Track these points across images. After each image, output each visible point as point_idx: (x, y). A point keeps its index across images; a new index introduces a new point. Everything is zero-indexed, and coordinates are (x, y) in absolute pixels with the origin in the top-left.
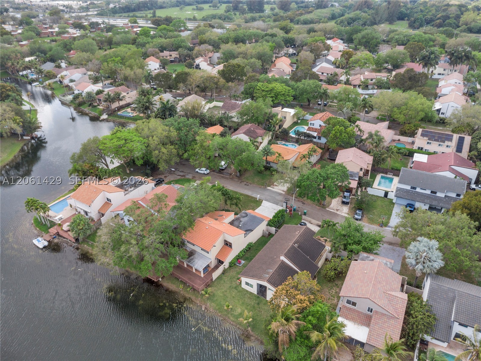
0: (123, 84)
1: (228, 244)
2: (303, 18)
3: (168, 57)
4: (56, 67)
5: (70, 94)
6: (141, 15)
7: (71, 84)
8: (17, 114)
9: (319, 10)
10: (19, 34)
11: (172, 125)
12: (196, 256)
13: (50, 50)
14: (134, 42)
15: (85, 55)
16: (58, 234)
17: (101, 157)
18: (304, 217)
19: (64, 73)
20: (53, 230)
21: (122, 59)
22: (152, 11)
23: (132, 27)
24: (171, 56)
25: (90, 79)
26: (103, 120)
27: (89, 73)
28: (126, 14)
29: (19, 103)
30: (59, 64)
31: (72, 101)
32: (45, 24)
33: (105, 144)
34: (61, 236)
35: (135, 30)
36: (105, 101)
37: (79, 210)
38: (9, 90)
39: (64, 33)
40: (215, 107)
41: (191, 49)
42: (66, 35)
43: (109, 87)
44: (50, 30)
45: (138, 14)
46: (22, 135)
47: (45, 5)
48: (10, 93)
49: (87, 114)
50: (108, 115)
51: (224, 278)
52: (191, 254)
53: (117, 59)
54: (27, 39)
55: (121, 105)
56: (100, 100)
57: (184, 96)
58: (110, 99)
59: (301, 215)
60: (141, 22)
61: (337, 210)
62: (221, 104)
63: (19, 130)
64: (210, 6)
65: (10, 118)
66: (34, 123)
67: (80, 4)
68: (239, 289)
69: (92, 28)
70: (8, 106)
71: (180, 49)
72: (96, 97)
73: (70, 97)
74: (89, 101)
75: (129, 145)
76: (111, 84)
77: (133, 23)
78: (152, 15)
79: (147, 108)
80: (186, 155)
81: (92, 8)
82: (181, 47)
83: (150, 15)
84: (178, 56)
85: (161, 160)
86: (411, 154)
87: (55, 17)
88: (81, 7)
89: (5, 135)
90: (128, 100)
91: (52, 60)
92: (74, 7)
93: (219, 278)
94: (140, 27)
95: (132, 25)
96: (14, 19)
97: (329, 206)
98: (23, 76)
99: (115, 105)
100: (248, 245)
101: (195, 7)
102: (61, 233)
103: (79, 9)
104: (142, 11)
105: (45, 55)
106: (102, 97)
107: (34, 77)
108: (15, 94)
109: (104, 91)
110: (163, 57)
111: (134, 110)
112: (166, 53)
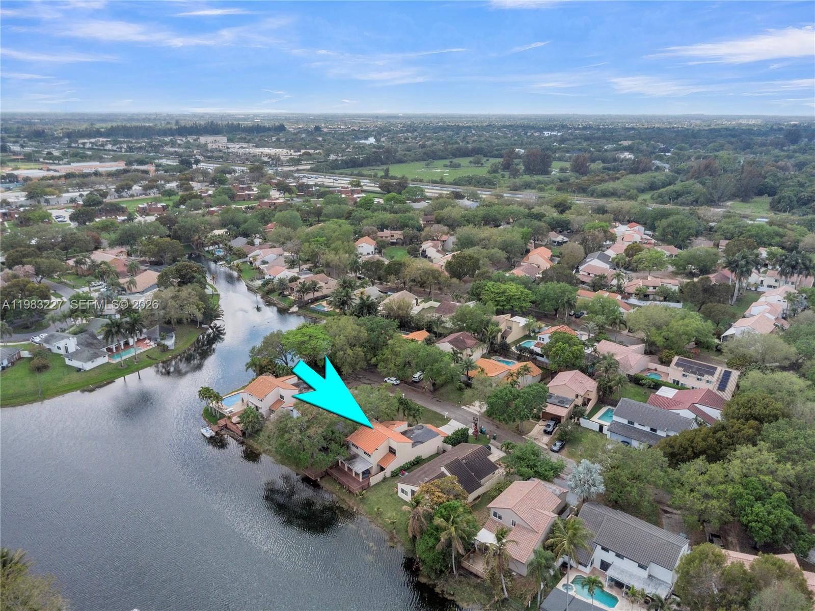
0: (323, 271)
1: (392, 451)
2: (601, 187)
3: (389, 238)
4: (248, 243)
5: (259, 279)
6: (369, 173)
7: (262, 267)
8: (200, 299)
9: (632, 176)
10: (210, 195)
11: (365, 324)
12: (358, 459)
13: (245, 222)
14: (348, 216)
15: (285, 230)
16: (226, 426)
17: (282, 352)
18: (492, 441)
19: (257, 252)
20: (222, 422)
21: (328, 240)
22: (385, 167)
23: (353, 192)
24: (392, 236)
25: (286, 262)
26: (293, 313)
27: (286, 254)
28: (349, 171)
29: (203, 285)
30: (252, 241)
31: (260, 288)
32: (242, 183)
33: (288, 339)
34: (229, 429)
35: (355, 196)
36: (298, 291)
37: (250, 405)
38: (195, 272)
39: (264, 197)
40: (431, 307)
41: (420, 229)
42: (266, 201)
43: (306, 274)
44: (247, 192)
45: (365, 171)
46: (201, 323)
47: (245, 154)
48: (195, 274)
49: (275, 305)
50: (300, 307)
51: (383, 485)
52: (355, 457)
53: (321, 240)
54: (219, 204)
55: (316, 296)
56: (292, 289)
57: (395, 290)
58: (304, 289)
59: (489, 439)
60: (367, 184)
61: (535, 439)
62: (437, 304)
63: (200, 316)
64: (471, 162)
65: (193, 303)
66: (216, 310)
67: (291, 154)
68: (395, 497)
69: (300, 191)
70: (193, 290)
71: (406, 229)
72: (289, 284)
73: (259, 283)
74: (279, 289)
75: (313, 343)
76: (310, 270)
77: (355, 186)
78: (383, 174)
79: (344, 303)
80: (374, 360)
81: (306, 160)
82: (407, 226)
83: (381, 174)
84: (402, 237)
85: (346, 364)
86: (657, 386)
87: (256, 174)
88: (291, 159)
89: (185, 321)
90: (325, 291)
91: (246, 235)
92: (282, 158)
93: (377, 484)
94: (363, 191)
95: (354, 188)
96: (205, 173)
97: (527, 434)
98: (208, 251)
99: (309, 297)
100: (416, 458)
101: (447, 162)
102: (229, 425)
103: (288, 161)
104: (372, 166)
105: (238, 228)
106: (296, 286)
107: (221, 254)
108: (200, 276)
109: (299, 278)
110: (382, 237)
111: (330, 304)
112: (387, 233)
